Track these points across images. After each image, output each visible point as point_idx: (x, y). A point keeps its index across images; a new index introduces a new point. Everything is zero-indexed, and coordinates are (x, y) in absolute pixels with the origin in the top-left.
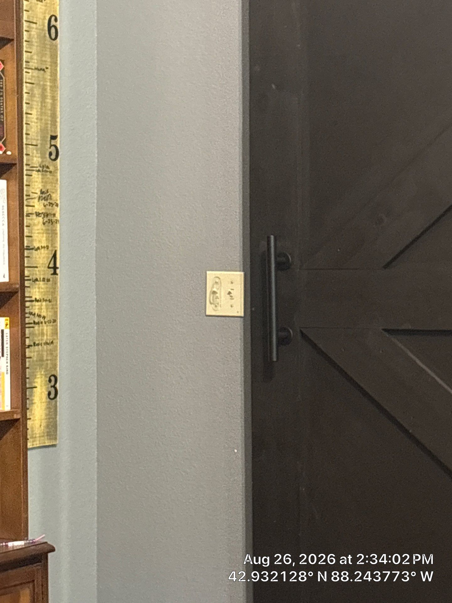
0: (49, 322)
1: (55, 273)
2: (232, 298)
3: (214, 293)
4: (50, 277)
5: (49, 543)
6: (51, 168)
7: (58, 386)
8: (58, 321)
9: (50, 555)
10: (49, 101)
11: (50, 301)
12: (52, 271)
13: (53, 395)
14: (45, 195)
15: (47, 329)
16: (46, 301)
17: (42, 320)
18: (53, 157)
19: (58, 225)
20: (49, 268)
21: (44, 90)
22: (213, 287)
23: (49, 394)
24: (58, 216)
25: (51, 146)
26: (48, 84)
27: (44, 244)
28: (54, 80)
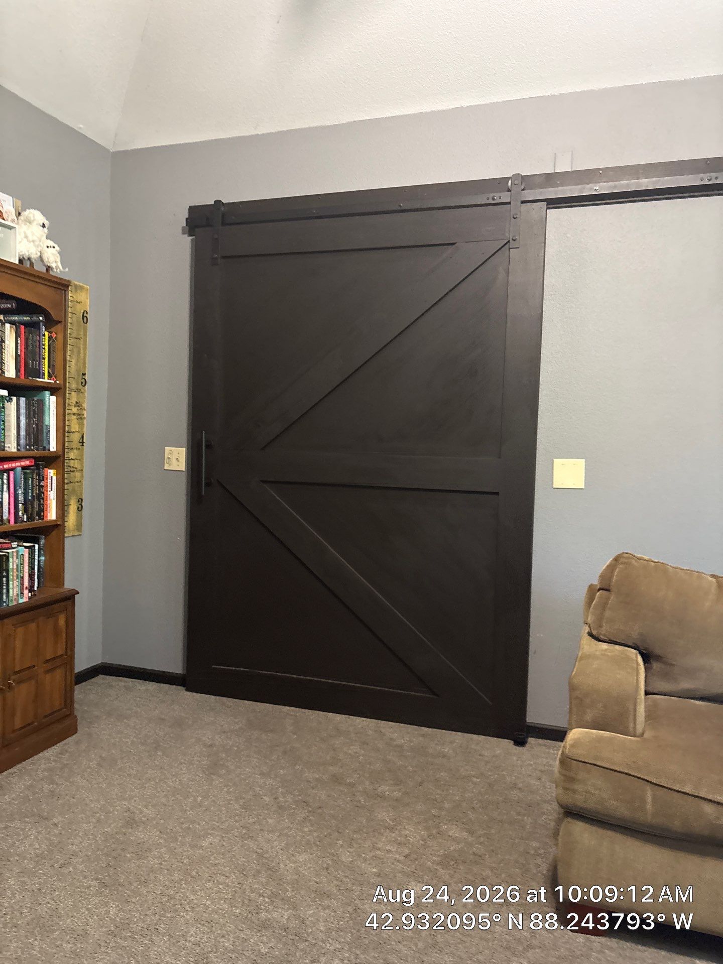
0: (79, 470)
1: (83, 445)
2: (178, 461)
3: (169, 458)
4: (80, 447)
5: (76, 589)
6: (82, 390)
7: (83, 504)
8: (84, 471)
11: (80, 460)
13: (80, 509)
14: (78, 404)
15: (78, 474)
16: (77, 460)
17: (75, 469)
18: (83, 384)
19: (85, 420)
20: (79, 442)
21: (79, 349)
22: (168, 455)
24: (85, 416)
25: (82, 378)
26: (82, 346)
27: (77, 430)
28: (85, 345)
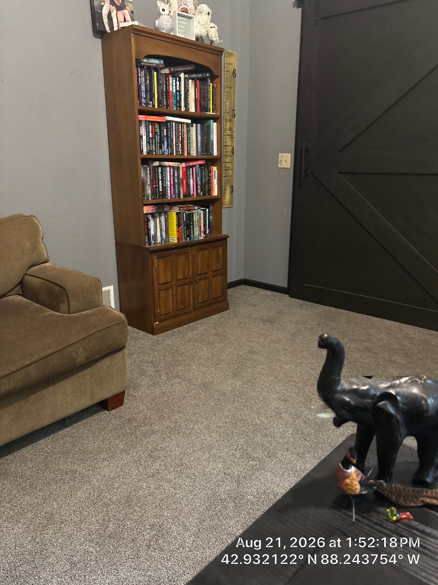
1: (233, 154)
2: (286, 162)
3: (281, 160)
4: (232, 155)
5: (228, 235)
6: (233, 121)
7: (234, 189)
8: (234, 169)
9: (228, 238)
10: (233, 98)
11: (231, 163)
12: (232, 153)
13: (232, 192)
14: (231, 129)
15: (230, 171)
16: (230, 162)
17: (229, 169)
18: (233, 117)
19: (235, 139)
21: (231, 94)
22: (281, 158)
23: (231, 191)
24: (234, 135)
25: (233, 113)
26: (232, 92)
27: (230, 145)
28: (234, 91)
